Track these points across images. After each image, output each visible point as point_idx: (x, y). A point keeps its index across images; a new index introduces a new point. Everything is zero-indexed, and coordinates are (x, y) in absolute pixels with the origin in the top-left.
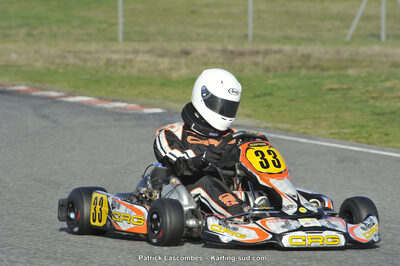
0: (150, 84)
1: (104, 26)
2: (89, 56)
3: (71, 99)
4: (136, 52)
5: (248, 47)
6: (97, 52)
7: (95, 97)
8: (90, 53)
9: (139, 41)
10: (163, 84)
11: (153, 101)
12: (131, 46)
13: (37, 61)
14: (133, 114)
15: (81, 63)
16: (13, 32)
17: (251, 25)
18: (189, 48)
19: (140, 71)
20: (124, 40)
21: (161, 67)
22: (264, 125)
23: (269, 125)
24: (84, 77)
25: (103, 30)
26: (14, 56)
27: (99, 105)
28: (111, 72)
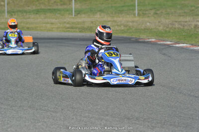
1: (193, 8)
2: (186, 24)
3: (177, 45)
6: (189, 21)
7: (190, 44)
8: (186, 22)
13: (160, 26)
15: (182, 27)
16: (147, 12)
24: (184, 34)
25: (193, 10)
26: (148, 24)
27: (192, 48)
28: (197, 32)
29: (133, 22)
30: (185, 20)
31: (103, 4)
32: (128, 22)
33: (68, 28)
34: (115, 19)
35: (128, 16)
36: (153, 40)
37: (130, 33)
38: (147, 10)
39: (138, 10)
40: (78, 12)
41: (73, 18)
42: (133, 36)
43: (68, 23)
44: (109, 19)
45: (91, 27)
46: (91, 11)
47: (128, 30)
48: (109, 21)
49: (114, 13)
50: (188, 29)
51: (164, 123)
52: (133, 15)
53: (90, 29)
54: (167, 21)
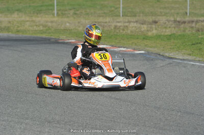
0: (138, 38)
1: (113, 9)
2: (106, 24)
4: (129, 22)
5: (187, 19)
6: (109, 22)
7: (110, 45)
8: (106, 22)
9: (131, 16)
10: (144, 39)
11: (139, 47)
13: (79, 27)
14: (130, 54)
16: (66, 12)
17: (188, 8)
18: (157, 20)
19: (132, 32)
20: (123, 16)
21: (143, 29)
22: (198, 59)
23: (201, 59)
25: (112, 11)
26: (68, 24)
27: (112, 49)
28: (117, 32)
29: (52, 22)
30: (105, 21)
31: (20, 3)
32: (47, 22)
34: (34, 19)
35: (47, 16)
36: (73, 41)
37: (49, 33)
38: (66, 10)
39: (57, 10)
42: (52, 37)
44: (28, 19)
45: (8, 27)
46: (8, 10)
47: (47, 30)
48: (28, 21)
49: (32, 13)
50: (108, 30)
51: (86, 126)
52: (51, 16)
53: (7, 29)
54: (87, 21)
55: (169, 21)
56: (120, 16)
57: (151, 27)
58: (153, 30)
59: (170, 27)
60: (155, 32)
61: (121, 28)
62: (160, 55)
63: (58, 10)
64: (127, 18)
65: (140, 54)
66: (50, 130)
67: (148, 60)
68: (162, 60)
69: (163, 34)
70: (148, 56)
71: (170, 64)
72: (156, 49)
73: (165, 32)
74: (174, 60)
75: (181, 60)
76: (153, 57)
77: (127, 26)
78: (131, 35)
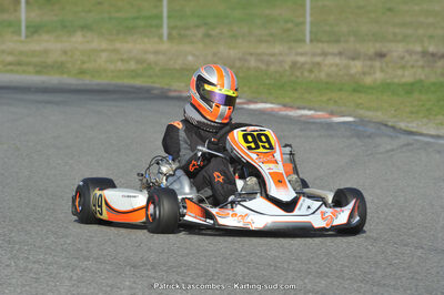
0: (340, 90)
1: (290, 25)
2: (272, 59)
3: (252, 106)
4: (324, 54)
6: (281, 54)
7: (279, 104)
8: (273, 55)
9: (328, 42)
10: (355, 90)
11: (343, 109)
12: (319, 47)
14: (321, 123)
16: (188, 32)
18: (384, 50)
19: (329, 75)
20: (311, 41)
21: (353, 71)
24: (267, 82)
25: (288, 30)
26: (190, 58)
27: (284, 113)
28: (297, 77)
29: (156, 53)
30: (271, 52)
31: (90, 11)
32: (146, 52)
33: (10, 64)
34: (118, 45)
35: (146, 40)
37: (150, 76)
38: (188, 28)
39: (169, 27)
40: (34, 30)
41: (22, 42)
42: (155, 85)
43: (11, 53)
44: (104, 45)
45: (62, 63)
46: (64, 27)
47: (144, 70)
48: (103, 51)
50: (278, 72)
52: (156, 39)
53: (60, 67)
54: (232, 52)
55: (411, 53)
56: (304, 41)
57: (371, 67)
58: (375, 73)
59: (412, 67)
60: (379, 76)
61: (307, 66)
62: (386, 125)
63: (171, 28)
64: (320, 45)
65: (344, 123)
66: (135, 282)
67: (359, 135)
68: (391, 137)
69: (396, 80)
70: (361, 128)
71: (408, 144)
72: (379, 114)
73: (403, 76)
74: (417, 137)
75: (432, 136)
76: (370, 129)
77: (318, 64)
78: (327, 83)
